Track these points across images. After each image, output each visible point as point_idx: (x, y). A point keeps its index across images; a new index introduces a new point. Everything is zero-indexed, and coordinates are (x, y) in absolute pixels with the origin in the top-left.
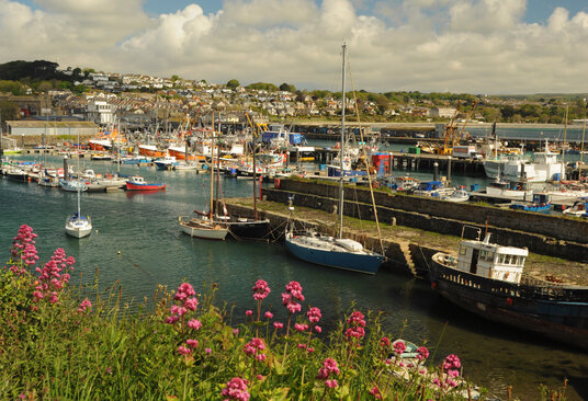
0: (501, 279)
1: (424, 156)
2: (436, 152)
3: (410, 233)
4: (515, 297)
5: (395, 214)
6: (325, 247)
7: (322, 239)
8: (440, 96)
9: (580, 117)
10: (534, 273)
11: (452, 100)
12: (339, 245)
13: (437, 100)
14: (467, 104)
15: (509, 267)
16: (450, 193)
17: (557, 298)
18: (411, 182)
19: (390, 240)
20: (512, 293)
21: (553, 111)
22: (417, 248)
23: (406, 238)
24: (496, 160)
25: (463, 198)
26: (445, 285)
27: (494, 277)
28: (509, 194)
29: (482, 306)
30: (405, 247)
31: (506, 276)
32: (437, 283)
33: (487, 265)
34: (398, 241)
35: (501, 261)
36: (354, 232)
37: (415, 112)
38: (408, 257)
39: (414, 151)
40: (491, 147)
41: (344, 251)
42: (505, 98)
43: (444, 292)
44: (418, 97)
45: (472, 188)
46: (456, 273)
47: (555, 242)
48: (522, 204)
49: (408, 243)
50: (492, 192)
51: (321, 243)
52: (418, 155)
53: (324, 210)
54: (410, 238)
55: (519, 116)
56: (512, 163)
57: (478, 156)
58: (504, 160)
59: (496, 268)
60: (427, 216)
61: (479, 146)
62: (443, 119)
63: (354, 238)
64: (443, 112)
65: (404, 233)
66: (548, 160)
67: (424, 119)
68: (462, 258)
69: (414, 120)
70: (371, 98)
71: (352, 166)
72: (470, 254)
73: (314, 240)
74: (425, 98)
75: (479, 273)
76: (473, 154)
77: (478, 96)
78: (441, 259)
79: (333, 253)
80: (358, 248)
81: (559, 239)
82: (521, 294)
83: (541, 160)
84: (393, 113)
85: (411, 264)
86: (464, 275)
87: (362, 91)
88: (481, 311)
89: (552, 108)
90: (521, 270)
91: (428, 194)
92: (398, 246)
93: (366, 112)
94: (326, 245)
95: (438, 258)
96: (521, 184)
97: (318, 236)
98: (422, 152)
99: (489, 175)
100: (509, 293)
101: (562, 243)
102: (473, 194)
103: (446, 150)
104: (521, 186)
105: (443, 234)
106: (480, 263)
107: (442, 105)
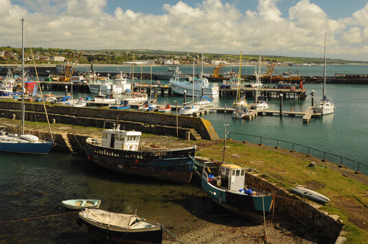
0: (128, 150)
1: (54, 82)
2: (60, 80)
3: (66, 127)
4: (140, 159)
5: (54, 117)
6: (13, 140)
7: (10, 136)
8: (54, 50)
9: (126, 61)
10: (143, 144)
11: (60, 52)
12: (23, 139)
13: (53, 52)
14: (69, 54)
15: (132, 142)
16: (76, 102)
17: (163, 157)
18: (52, 97)
19: (55, 133)
20: (138, 157)
21: (113, 58)
22: (73, 136)
23: (64, 131)
24: (95, 83)
25: (83, 105)
26: (96, 157)
27: (125, 149)
28: (106, 101)
29: (120, 166)
30: (65, 136)
31: (131, 147)
32: (91, 156)
33: (120, 142)
34: (60, 133)
35: (128, 140)
36: (30, 130)
37: (41, 59)
38: (67, 142)
39: (48, 80)
40: (91, 76)
41: (27, 142)
42: (88, 51)
43: (96, 161)
44: (41, 50)
45: (87, 99)
46: (102, 149)
47: (148, 126)
48: (116, 106)
49: (66, 133)
50: (97, 101)
51: (10, 138)
52: (50, 82)
53: (6, 117)
54: (67, 130)
55: (97, 61)
56: (104, 85)
57: (85, 82)
58: (99, 83)
59: (126, 144)
60: (74, 117)
61: (84, 76)
62: (57, 62)
63: (32, 133)
64: (57, 59)
65: (62, 128)
66: (123, 82)
67: (46, 62)
68: (105, 140)
69: (41, 63)
70: (14, 51)
71: (13, 90)
72: (109, 137)
73: (5, 137)
74: (45, 51)
75: (116, 148)
76: (82, 81)
77: (74, 50)
78: (90, 141)
79: (19, 144)
80: (36, 140)
81: (150, 124)
82: (143, 157)
83: (119, 83)
84: (28, 59)
85: (69, 145)
86: (108, 150)
87: (9, 47)
88: (120, 169)
89: (112, 57)
90: (138, 143)
91: (64, 103)
92: (61, 136)
93: (12, 58)
94: (14, 140)
95: (89, 140)
96: (112, 95)
97: (7, 134)
98: (52, 80)
99: (92, 91)
100: (136, 157)
101: (152, 126)
102: (88, 102)
103: (66, 79)
104: (111, 97)
105: (85, 126)
106: (116, 141)
107: (56, 55)
